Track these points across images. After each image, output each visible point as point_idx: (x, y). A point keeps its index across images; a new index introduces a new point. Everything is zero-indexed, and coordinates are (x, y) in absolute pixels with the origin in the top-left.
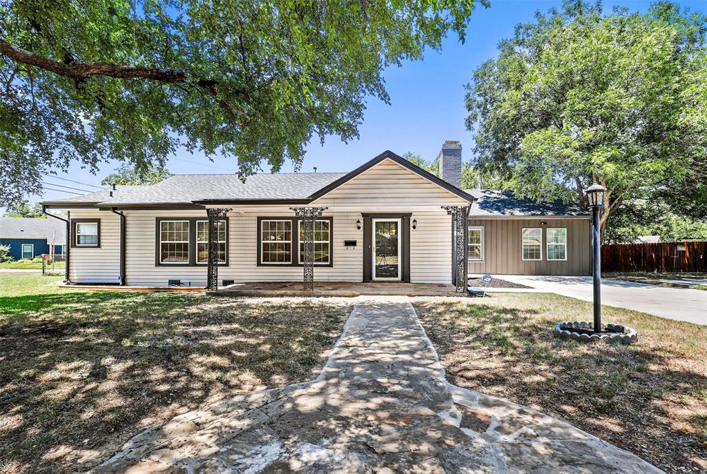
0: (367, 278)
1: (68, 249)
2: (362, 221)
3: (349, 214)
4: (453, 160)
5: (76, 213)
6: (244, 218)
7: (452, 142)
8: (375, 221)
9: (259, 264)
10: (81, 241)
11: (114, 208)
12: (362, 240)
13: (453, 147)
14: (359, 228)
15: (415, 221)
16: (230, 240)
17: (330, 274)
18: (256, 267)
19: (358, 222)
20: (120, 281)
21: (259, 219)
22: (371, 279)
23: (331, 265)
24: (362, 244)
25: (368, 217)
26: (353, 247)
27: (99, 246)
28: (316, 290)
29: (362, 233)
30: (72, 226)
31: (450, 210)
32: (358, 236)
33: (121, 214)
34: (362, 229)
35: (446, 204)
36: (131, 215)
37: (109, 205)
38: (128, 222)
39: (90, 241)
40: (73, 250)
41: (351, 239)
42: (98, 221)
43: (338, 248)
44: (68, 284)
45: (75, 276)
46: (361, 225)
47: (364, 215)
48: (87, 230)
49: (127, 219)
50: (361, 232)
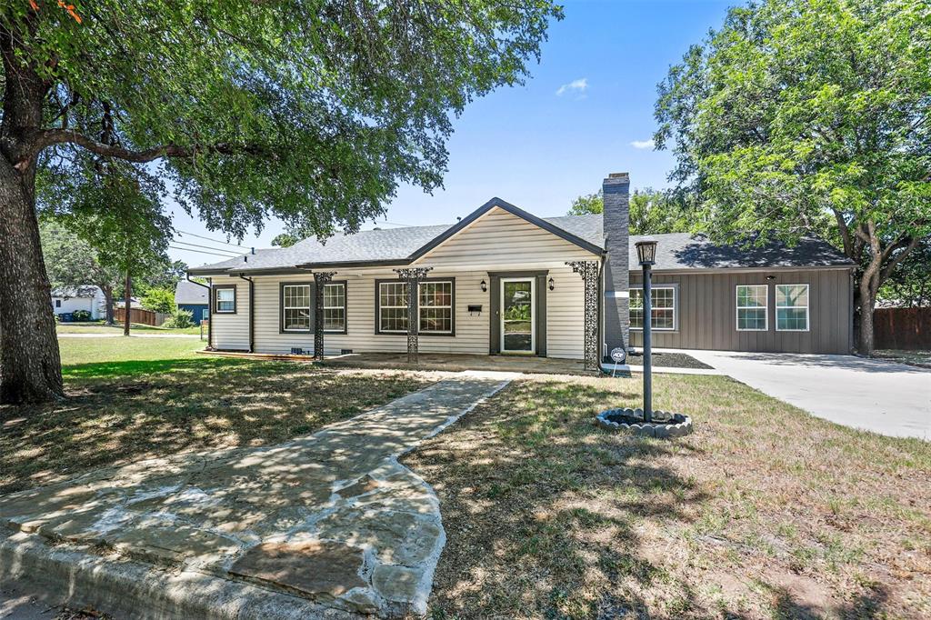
0: (494, 350)
1: (210, 316)
2: (488, 282)
3: (474, 274)
4: (617, 198)
5: (217, 280)
6: (362, 281)
7: (618, 175)
8: (503, 281)
9: (377, 332)
10: (222, 308)
11: (242, 274)
12: (489, 305)
13: (618, 181)
14: (485, 290)
15: (551, 280)
16: (348, 306)
17: (452, 345)
18: (373, 335)
19: (483, 282)
20: (249, 348)
21: (377, 282)
22: (499, 352)
23: (453, 335)
24: (488, 309)
25: (494, 276)
26: (478, 313)
27: (235, 313)
28: (421, 363)
29: (489, 296)
30: (213, 292)
31: (577, 266)
32: (484, 299)
33: (250, 280)
34: (488, 291)
35: (571, 260)
36: (257, 279)
37: (237, 271)
38: (256, 288)
39: (228, 307)
40: (214, 317)
41: (475, 303)
42: (234, 287)
43: (461, 314)
44: (210, 350)
45: (216, 343)
46: (488, 287)
47: (491, 274)
48: (226, 296)
49: (256, 284)
50: (487, 295)
